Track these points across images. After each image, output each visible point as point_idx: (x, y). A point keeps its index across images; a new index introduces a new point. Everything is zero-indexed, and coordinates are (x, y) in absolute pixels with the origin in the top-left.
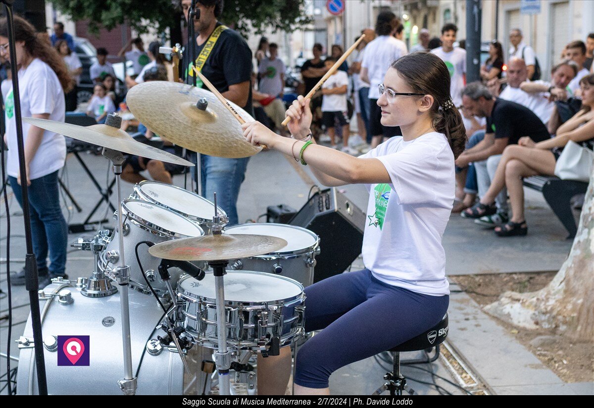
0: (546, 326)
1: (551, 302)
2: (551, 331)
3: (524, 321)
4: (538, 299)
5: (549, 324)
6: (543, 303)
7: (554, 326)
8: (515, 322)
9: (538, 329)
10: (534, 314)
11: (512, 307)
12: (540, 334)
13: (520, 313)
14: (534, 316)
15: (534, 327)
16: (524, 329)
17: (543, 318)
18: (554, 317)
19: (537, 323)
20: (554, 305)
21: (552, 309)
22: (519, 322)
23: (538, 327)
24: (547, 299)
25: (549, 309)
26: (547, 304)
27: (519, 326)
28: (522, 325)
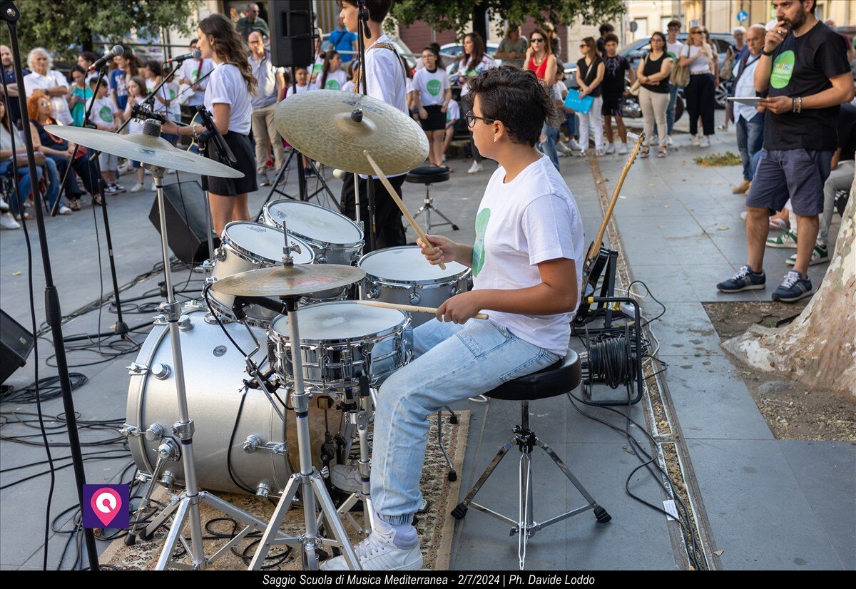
0: (782, 369)
1: (792, 341)
2: (786, 376)
3: (760, 362)
4: (778, 337)
5: (785, 367)
6: (783, 342)
7: (790, 370)
8: (751, 362)
9: (773, 371)
10: (771, 354)
11: (750, 344)
12: (774, 378)
13: (756, 352)
14: (771, 356)
15: (770, 369)
16: (759, 371)
17: (781, 359)
18: (791, 359)
19: (773, 365)
20: (793, 345)
21: (791, 350)
22: (755, 362)
23: (774, 369)
24: (788, 337)
25: (787, 349)
26: (787, 343)
27: (753, 367)
28: (757, 365)
